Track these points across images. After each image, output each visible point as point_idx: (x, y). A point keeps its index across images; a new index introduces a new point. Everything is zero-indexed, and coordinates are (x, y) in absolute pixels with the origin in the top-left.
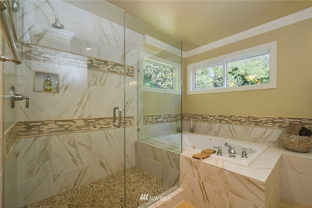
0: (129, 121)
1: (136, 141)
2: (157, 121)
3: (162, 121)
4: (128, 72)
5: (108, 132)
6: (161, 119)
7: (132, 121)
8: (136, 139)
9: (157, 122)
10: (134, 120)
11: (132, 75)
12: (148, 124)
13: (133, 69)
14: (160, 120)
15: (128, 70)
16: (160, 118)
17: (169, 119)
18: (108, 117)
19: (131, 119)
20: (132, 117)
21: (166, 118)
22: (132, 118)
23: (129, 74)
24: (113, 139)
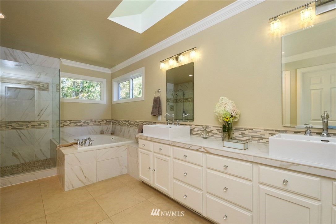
0: (44, 124)
1: (50, 139)
2: (76, 124)
3: (82, 125)
4: (43, 87)
5: (21, 132)
6: (82, 123)
7: (47, 124)
8: (51, 138)
9: (75, 126)
10: (49, 124)
11: (48, 89)
12: (65, 126)
13: (48, 85)
14: (79, 124)
15: (42, 86)
16: (80, 122)
17: (91, 124)
18: (21, 121)
19: (46, 123)
20: (46, 121)
21: (88, 122)
22: (48, 122)
23: (43, 89)
24: (26, 137)
